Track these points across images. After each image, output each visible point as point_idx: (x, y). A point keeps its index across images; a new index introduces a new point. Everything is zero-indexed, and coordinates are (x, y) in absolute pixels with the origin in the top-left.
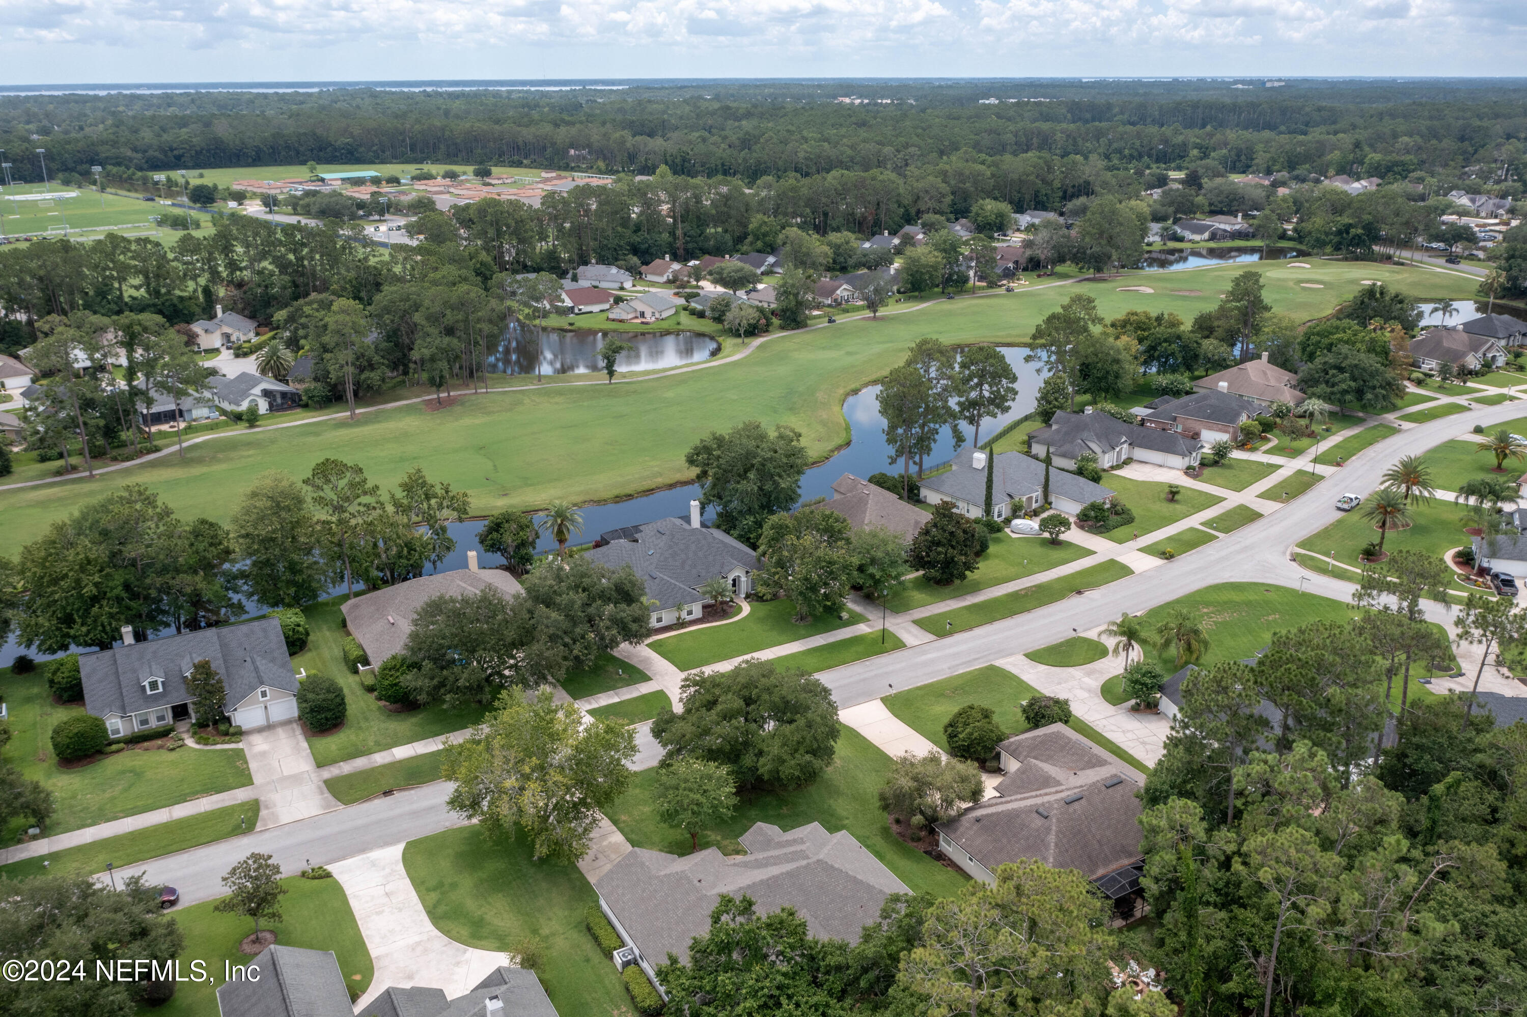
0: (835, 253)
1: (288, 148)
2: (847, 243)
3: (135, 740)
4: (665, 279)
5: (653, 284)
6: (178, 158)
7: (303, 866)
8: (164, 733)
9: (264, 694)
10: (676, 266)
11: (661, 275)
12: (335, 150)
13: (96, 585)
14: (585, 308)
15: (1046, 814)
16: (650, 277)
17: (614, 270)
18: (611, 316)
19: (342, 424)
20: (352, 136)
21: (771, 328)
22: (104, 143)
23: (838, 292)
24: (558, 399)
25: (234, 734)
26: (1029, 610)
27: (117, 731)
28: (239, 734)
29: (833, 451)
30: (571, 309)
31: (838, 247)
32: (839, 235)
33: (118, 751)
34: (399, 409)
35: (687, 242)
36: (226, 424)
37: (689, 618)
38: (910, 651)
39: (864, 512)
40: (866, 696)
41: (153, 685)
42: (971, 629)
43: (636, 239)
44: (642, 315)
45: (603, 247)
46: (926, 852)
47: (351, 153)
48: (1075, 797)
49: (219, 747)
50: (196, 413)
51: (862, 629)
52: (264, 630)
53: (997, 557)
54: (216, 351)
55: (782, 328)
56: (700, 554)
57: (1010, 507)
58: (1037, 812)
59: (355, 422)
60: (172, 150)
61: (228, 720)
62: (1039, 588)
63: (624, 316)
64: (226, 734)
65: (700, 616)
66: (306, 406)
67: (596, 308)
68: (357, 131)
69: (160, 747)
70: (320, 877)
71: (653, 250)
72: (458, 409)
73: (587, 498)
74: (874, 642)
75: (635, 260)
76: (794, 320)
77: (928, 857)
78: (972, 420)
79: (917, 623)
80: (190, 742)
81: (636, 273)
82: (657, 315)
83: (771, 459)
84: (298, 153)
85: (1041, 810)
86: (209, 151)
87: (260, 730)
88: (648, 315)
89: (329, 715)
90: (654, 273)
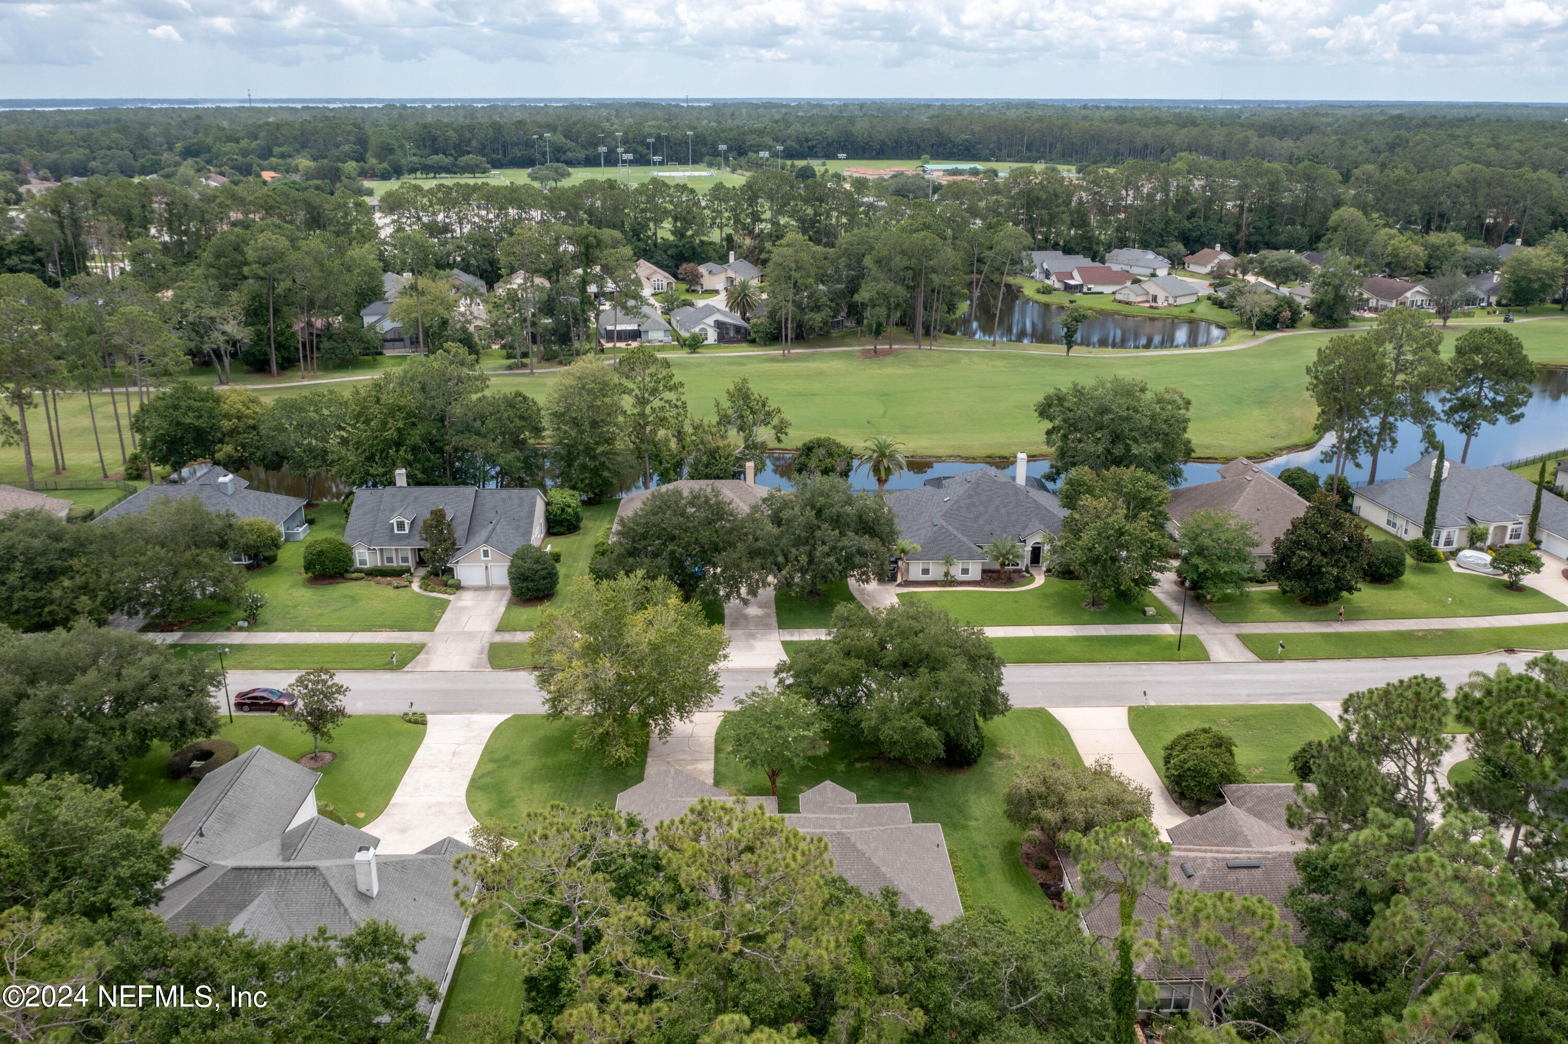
0: (1430, 257)
1: (911, 142)
2: (1451, 245)
3: (374, 573)
4: (1208, 269)
5: (1193, 274)
6: (811, 148)
7: (405, 708)
8: (398, 573)
9: (486, 554)
10: (1225, 257)
11: (1205, 265)
12: (954, 146)
13: (399, 430)
14: (1095, 288)
15: (1191, 872)
16: (1193, 268)
17: (1150, 255)
18: (1118, 297)
19: (773, 359)
20: (973, 134)
21: (1298, 324)
22: (751, 132)
23: (1408, 294)
24: (998, 363)
25: (452, 586)
26: (1416, 656)
27: (363, 562)
28: (458, 587)
29: (1281, 449)
30: (1078, 288)
31: (1435, 248)
32: (1442, 235)
33: (356, 579)
34: (834, 354)
35: (1251, 234)
36: (673, 348)
37: (960, 577)
38: (1211, 666)
39: (1235, 501)
40: (1112, 700)
41: (401, 526)
42: (1315, 659)
43: (1187, 225)
44: (1155, 299)
45: (1147, 231)
46: (1042, 885)
47: (968, 149)
48: (1249, 863)
49: (434, 594)
50: (652, 335)
51: (1167, 630)
52: (521, 499)
53: (1412, 588)
54: (716, 292)
55: (1314, 325)
56: (1003, 510)
57: (1466, 533)
58: (1182, 868)
59: (785, 359)
60: (807, 140)
61: (450, 571)
62: (1449, 634)
63: (1132, 298)
64: (446, 585)
65: (979, 578)
66: (753, 341)
67: (1108, 289)
68: (976, 128)
69: (389, 584)
70: (416, 722)
71: (1205, 239)
72: (889, 359)
73: (956, 453)
74: (1169, 646)
75: (1180, 247)
76: (1330, 317)
77: (1040, 891)
78: (1467, 428)
79: (1240, 637)
80: (415, 586)
81: (1177, 262)
82: (1171, 301)
83: (1127, 419)
84: (919, 147)
85: (1188, 866)
86: (839, 142)
87: (477, 589)
88: (1161, 302)
89: (531, 585)
90: (1196, 263)
